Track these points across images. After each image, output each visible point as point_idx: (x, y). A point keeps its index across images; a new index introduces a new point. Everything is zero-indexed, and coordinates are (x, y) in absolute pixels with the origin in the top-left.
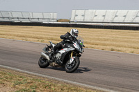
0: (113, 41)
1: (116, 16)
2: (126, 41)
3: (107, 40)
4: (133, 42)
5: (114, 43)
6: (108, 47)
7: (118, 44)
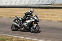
0: (11, 13)
1: (12, 2)
2: (16, 13)
3: (8, 13)
4: (20, 13)
5: (11, 14)
6: (8, 16)
7: (13, 14)
